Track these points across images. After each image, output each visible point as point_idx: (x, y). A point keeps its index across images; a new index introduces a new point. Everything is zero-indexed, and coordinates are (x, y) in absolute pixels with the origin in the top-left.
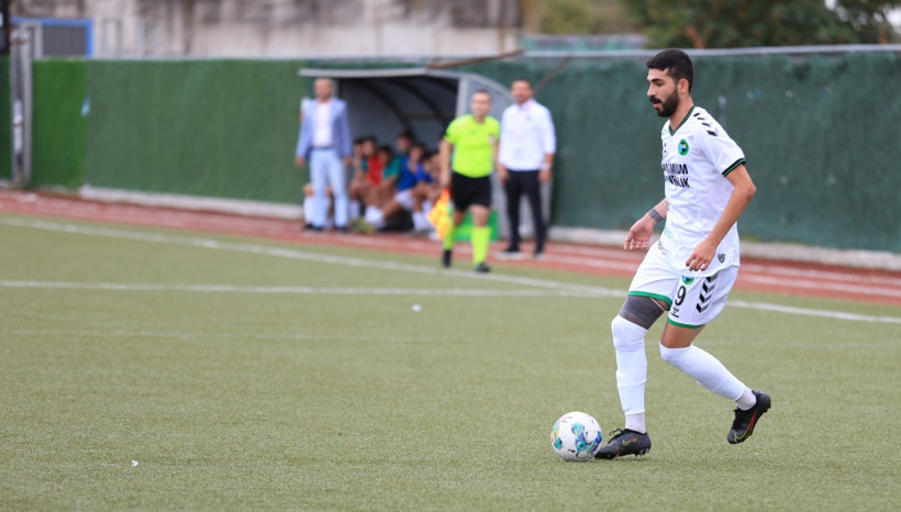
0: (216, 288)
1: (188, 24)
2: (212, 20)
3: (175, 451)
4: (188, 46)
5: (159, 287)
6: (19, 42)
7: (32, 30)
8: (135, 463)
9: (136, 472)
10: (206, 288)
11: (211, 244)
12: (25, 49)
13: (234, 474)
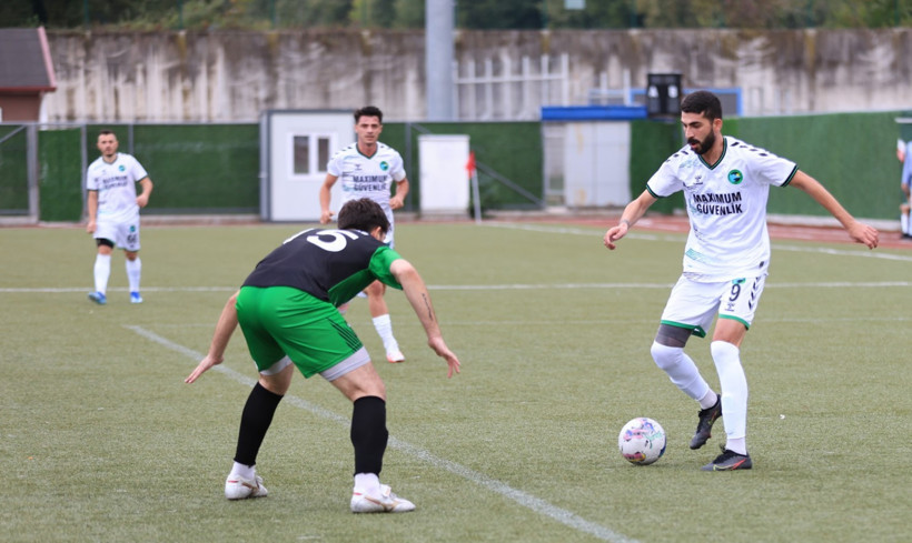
0: (837, 284)
1: (812, 88)
2: (829, 84)
3: (811, 407)
4: (812, 104)
5: (795, 285)
8: (783, 417)
9: (783, 423)
10: (830, 285)
11: (832, 251)
13: (856, 423)
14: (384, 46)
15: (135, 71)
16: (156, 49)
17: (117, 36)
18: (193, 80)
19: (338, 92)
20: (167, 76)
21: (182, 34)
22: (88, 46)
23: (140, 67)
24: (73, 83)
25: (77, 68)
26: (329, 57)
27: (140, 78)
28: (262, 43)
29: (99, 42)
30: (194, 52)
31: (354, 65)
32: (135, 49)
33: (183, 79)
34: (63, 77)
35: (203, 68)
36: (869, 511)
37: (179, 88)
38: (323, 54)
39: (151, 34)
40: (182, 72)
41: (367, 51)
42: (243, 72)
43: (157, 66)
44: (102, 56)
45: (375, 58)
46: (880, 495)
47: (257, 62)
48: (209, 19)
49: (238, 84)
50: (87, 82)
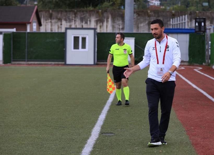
14: (154, 15)
15: (87, 20)
16: (93, 15)
17: (83, 11)
18: (103, 23)
19: (141, 27)
20: (96, 22)
21: (100, 11)
22: (75, 14)
23: (89, 19)
24: (71, 24)
25: (72, 19)
26: (139, 17)
27: (89, 22)
28: (121, 13)
29: (78, 13)
30: (103, 16)
31: (146, 20)
32: (88, 15)
33: (100, 23)
34: (69, 22)
35: (106, 20)
37: (99, 25)
38: (137, 17)
39: (92, 11)
40: (100, 21)
41: (149, 16)
42: (116, 21)
43: (93, 20)
44: (79, 17)
45: (151, 18)
47: (120, 18)
48: (108, 7)
49: (115, 24)
50: (75, 23)
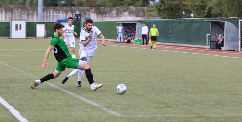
1: (102, 17)
2: (105, 16)
3: (101, 70)
4: (102, 20)
6: (82, 20)
7: (83, 18)
9: (96, 73)
12: (82, 21)
14: (31, 9)
19: (23, 17)
26: (22, 11)
28: (10, 8)
31: (26, 12)
36: (111, 88)
38: (20, 10)
41: (28, 10)
42: (7, 13)
45: (29, 11)
46: (112, 85)
47: (10, 12)
48: (2, 4)
49: (6, 15)
